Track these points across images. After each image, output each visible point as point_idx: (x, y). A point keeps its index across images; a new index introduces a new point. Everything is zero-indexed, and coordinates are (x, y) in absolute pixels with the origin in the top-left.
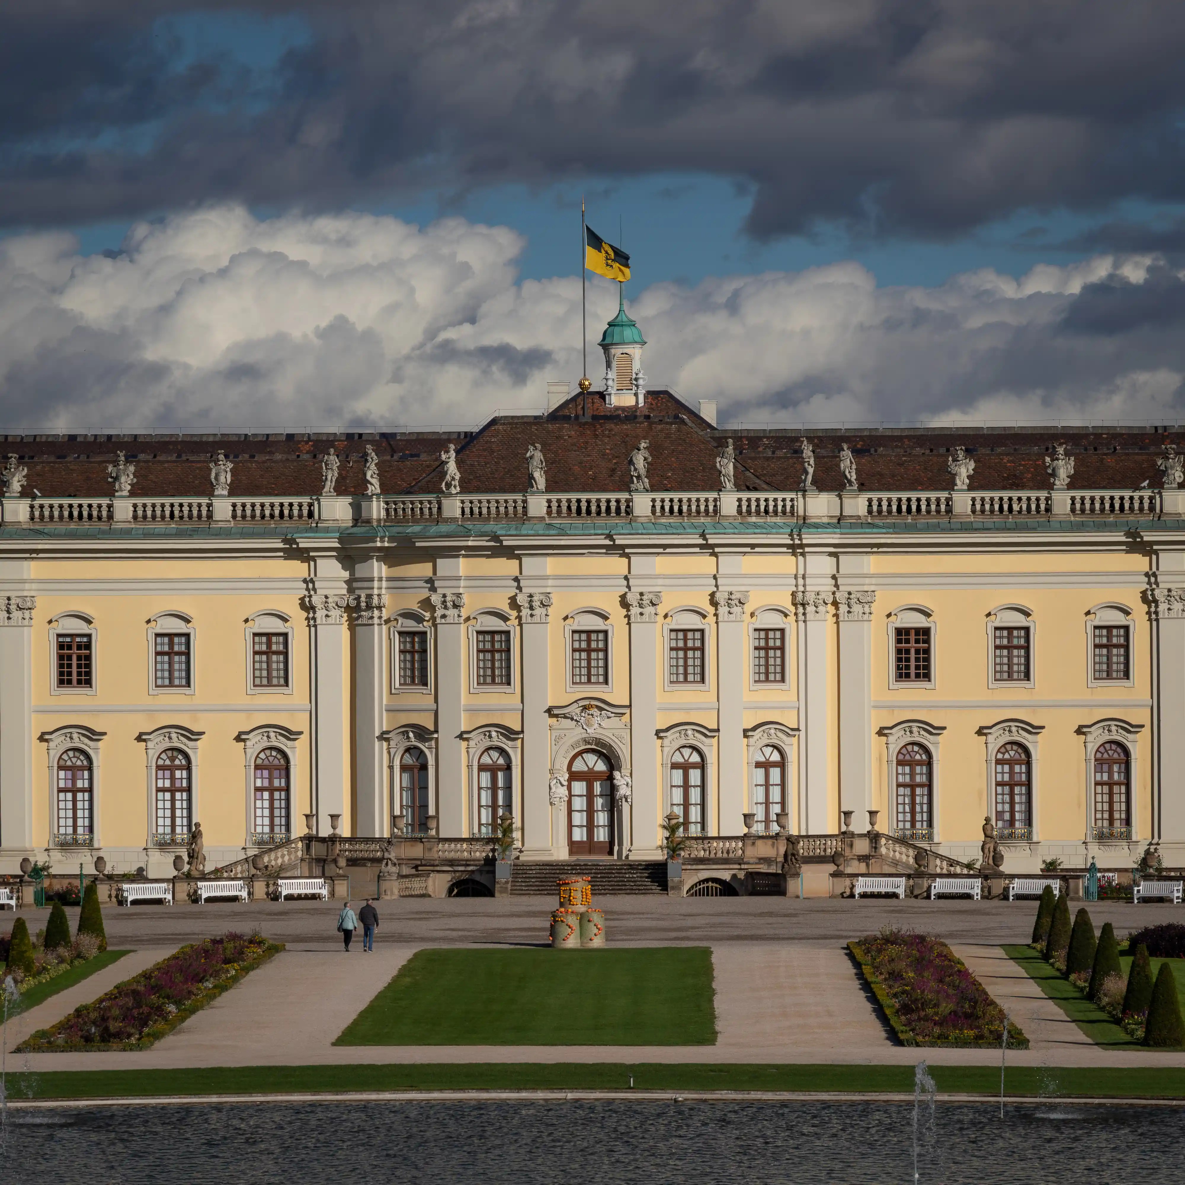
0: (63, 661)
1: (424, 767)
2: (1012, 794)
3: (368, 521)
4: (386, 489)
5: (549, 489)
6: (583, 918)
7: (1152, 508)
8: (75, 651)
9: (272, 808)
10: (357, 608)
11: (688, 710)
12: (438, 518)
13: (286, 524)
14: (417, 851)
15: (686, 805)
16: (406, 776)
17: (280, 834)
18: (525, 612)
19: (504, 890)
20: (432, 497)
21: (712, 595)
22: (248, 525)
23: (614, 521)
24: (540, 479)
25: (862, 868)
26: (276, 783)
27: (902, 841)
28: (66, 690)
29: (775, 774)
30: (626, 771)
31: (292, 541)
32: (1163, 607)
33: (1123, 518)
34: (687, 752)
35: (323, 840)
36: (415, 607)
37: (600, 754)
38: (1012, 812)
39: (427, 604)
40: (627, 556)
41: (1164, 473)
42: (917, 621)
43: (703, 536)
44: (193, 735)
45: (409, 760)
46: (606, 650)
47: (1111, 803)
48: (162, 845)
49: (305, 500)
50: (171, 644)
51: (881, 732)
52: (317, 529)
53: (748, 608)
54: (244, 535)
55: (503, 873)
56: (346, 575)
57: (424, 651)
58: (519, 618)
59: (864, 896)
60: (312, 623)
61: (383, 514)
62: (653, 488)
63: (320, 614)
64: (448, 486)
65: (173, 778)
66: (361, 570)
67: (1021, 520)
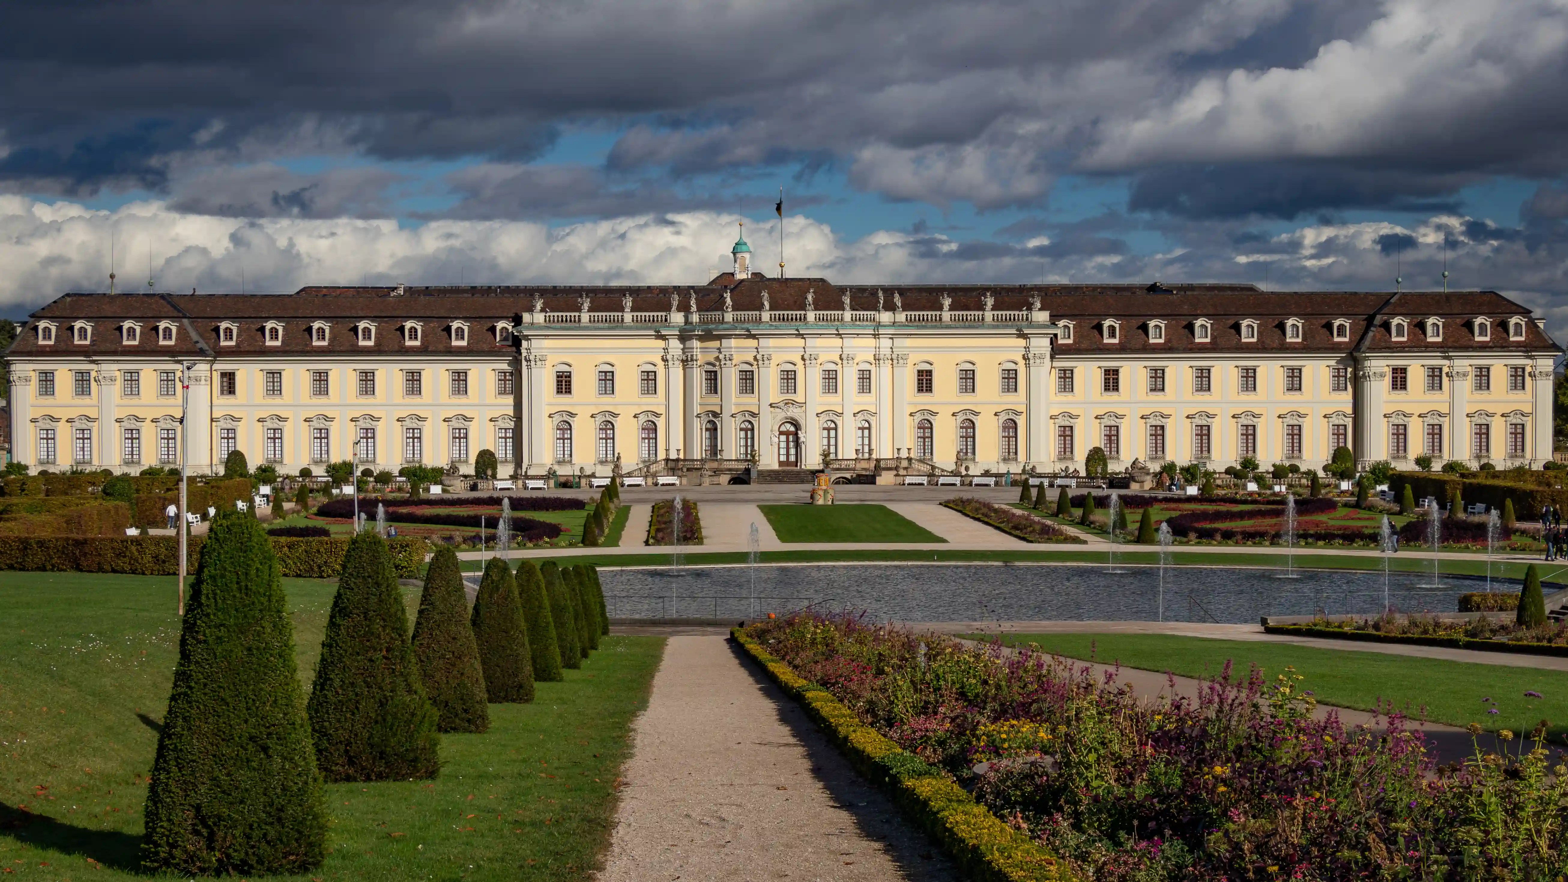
0: (559, 383)
1: (716, 429)
2: (967, 441)
3: (692, 323)
4: (699, 310)
5: (771, 309)
6: (826, 491)
7: (1027, 319)
8: (564, 378)
9: (649, 447)
10: (687, 360)
11: (830, 405)
12: (723, 322)
13: (656, 324)
14: (715, 465)
15: (829, 445)
16: (708, 433)
17: (653, 458)
18: (760, 362)
19: (754, 482)
20: (720, 313)
21: (841, 355)
22: (639, 325)
23: (798, 323)
24: (767, 305)
25: (905, 473)
26: (651, 436)
27: (921, 461)
28: (560, 396)
29: (866, 432)
30: (803, 431)
31: (659, 331)
32: (1032, 362)
33: (1015, 323)
34: (829, 423)
35: (673, 460)
36: (712, 360)
37: (792, 424)
38: (967, 449)
39: (717, 359)
40: (804, 338)
41: (1032, 304)
42: (927, 367)
43: (837, 330)
44: (615, 415)
45: (709, 426)
46: (795, 379)
47: (1009, 445)
48: (602, 463)
49: (664, 314)
50: (606, 376)
51: (911, 415)
52: (669, 327)
53: (856, 361)
54: (637, 329)
55: (754, 475)
56: (682, 346)
57: (716, 379)
58: (758, 365)
59: (909, 484)
60: (667, 367)
61: (698, 320)
62: (816, 309)
63: (670, 363)
64: (727, 308)
65: (606, 434)
66: (688, 344)
67: (971, 324)
